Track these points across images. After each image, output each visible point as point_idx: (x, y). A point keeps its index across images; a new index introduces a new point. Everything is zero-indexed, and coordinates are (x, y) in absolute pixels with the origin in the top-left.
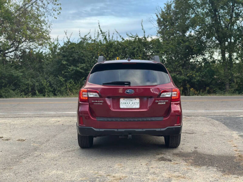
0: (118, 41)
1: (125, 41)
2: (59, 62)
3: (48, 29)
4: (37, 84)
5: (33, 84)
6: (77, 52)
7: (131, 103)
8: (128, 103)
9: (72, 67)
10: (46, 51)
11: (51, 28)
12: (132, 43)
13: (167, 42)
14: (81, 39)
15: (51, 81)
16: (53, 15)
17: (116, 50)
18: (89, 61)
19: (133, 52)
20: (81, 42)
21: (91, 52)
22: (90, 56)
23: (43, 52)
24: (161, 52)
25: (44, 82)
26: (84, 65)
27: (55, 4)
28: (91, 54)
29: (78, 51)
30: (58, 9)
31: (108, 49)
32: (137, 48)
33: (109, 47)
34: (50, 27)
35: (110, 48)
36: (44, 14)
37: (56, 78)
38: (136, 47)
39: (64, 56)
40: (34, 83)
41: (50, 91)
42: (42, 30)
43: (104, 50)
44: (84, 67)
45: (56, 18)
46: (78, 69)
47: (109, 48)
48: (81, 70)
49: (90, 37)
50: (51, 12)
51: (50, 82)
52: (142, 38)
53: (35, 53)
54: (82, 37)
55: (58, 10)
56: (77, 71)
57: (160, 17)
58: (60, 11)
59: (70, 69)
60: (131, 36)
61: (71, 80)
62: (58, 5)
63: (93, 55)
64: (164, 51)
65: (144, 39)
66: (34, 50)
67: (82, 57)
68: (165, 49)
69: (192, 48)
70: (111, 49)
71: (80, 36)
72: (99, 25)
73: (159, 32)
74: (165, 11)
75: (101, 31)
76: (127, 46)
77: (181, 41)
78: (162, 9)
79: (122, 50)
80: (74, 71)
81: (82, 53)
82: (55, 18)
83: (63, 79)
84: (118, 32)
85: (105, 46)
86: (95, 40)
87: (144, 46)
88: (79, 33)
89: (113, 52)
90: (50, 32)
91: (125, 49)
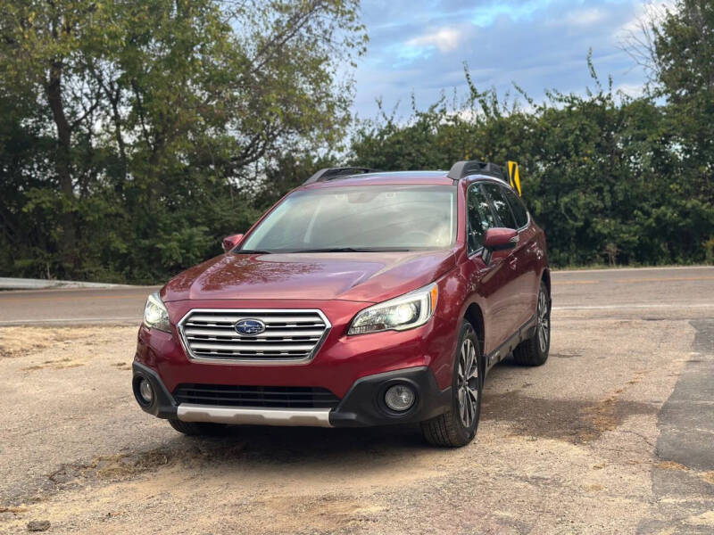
0: (521, 116)
3: (345, 95)
6: (410, 154)
12: (563, 117)
14: (418, 117)
16: (347, 58)
19: (565, 143)
20: (419, 124)
21: (448, 151)
24: (649, 139)
27: (350, 28)
28: (446, 156)
29: (413, 151)
30: (359, 40)
31: (494, 139)
32: (578, 133)
33: (496, 133)
34: (351, 89)
35: (499, 137)
38: (575, 129)
42: (330, 99)
43: (484, 142)
45: (356, 66)
47: (496, 136)
49: (442, 111)
50: (342, 49)
52: (593, 101)
53: (315, 160)
54: (419, 112)
55: (359, 43)
57: (662, 33)
58: (364, 45)
60: (559, 97)
62: (357, 29)
64: (661, 133)
65: (597, 102)
66: (313, 153)
68: (664, 130)
70: (501, 139)
71: (414, 108)
72: (468, 75)
73: (661, 78)
74: (678, 13)
75: (473, 90)
76: (548, 129)
79: (534, 140)
81: (424, 155)
82: (352, 64)
84: (522, 89)
85: (483, 133)
86: (456, 117)
87: (598, 123)
88: (412, 100)
89: (507, 148)
90: (351, 101)
91: (541, 135)
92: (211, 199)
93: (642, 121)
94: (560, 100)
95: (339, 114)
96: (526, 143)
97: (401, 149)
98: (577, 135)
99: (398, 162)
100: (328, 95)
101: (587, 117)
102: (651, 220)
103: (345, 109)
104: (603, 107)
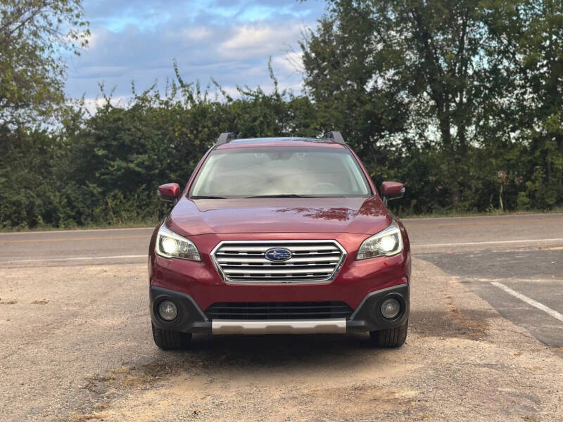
0: (218, 104)
1: (234, 103)
2: (88, 151)
3: (59, 78)
4: (38, 202)
5: (30, 202)
6: (129, 130)
9: (118, 163)
10: (54, 126)
11: (65, 76)
12: (249, 107)
13: (326, 104)
14: (137, 100)
15: (70, 194)
16: (71, 46)
17: (215, 124)
18: (156, 147)
19: (252, 126)
20: (137, 105)
21: (159, 129)
22: (157, 137)
23: (49, 130)
24: (312, 127)
25: (55, 196)
26: (144, 157)
27: (76, 23)
28: (159, 132)
29: (131, 127)
30: (83, 34)
31: (198, 121)
32: (262, 119)
33: (199, 116)
34: (63, 73)
35: (201, 119)
36: (51, 46)
37: (82, 186)
38: (259, 116)
39: (99, 138)
40: (31, 199)
41: (69, 217)
42: (46, 81)
43: (189, 123)
44: (144, 161)
45: (79, 54)
46: (132, 165)
47: (199, 118)
48: (137, 169)
49: (156, 96)
50: (67, 40)
51: (68, 197)
52: (272, 96)
53: (28, 132)
54: (138, 95)
55: (82, 36)
56: (128, 170)
57: (308, 50)
58: (86, 38)
59: (113, 166)
60: (247, 91)
61: (117, 191)
62: (82, 24)
63: (164, 135)
64: (320, 123)
65: (275, 97)
66: (27, 125)
67: (140, 138)
68: (321, 120)
69: (380, 116)
70: (203, 120)
71: (134, 92)
72: (176, 69)
73: (308, 84)
74: (319, 36)
75: (181, 81)
76: (239, 115)
77: (355, 101)
78: (312, 34)
79: (229, 123)
80: (123, 171)
81: (139, 130)
83: (97, 190)
84: (218, 83)
85: (189, 116)
86: (167, 102)
87: (275, 113)
88: (132, 86)
89: (209, 128)
90: (64, 83)
91: (234, 120)
93: (306, 113)
94: (249, 94)
96: (222, 125)
97: (122, 124)
98: (261, 121)
100: (43, 77)
101: (268, 108)
104: (277, 101)
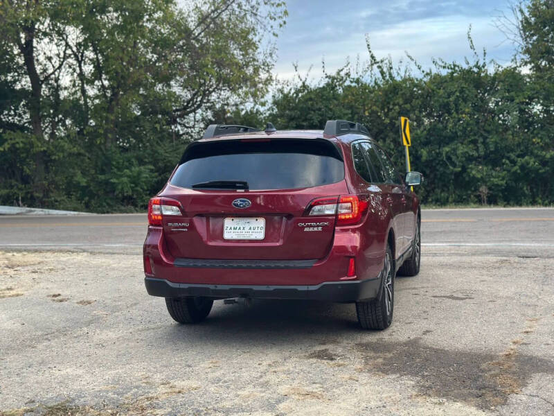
0: (412, 80)
3: (269, 60)
6: (320, 109)
7: (247, 229)
8: (242, 228)
11: (275, 58)
14: (327, 79)
16: (269, 29)
19: (447, 103)
20: (328, 84)
21: (351, 107)
22: (347, 117)
27: (273, 5)
28: (350, 112)
29: (322, 107)
30: (280, 15)
31: (389, 98)
33: (390, 93)
34: (273, 55)
35: (393, 97)
38: (456, 91)
42: (256, 63)
43: (380, 100)
45: (277, 36)
47: (390, 96)
49: (347, 74)
50: (266, 22)
52: (471, 68)
53: (243, 113)
54: (328, 74)
55: (280, 17)
57: (527, 14)
58: (284, 19)
60: (443, 65)
62: (279, 5)
63: (354, 114)
65: (475, 69)
66: (242, 107)
67: (330, 118)
68: (528, 93)
70: (395, 98)
71: (324, 71)
72: (368, 45)
73: (526, 52)
75: (372, 57)
76: (433, 91)
79: (422, 99)
81: (331, 110)
82: (274, 34)
84: (413, 57)
85: (380, 93)
86: (358, 79)
87: (474, 87)
88: (323, 65)
89: (400, 106)
90: (273, 65)
91: (428, 96)
92: (157, 143)
93: (511, 86)
94: (444, 67)
95: (263, 76)
96: (415, 102)
97: (312, 105)
98: (457, 96)
99: (311, 115)
100: (254, 60)
101: (466, 82)
102: (517, 167)
103: (268, 71)
104: (478, 73)
